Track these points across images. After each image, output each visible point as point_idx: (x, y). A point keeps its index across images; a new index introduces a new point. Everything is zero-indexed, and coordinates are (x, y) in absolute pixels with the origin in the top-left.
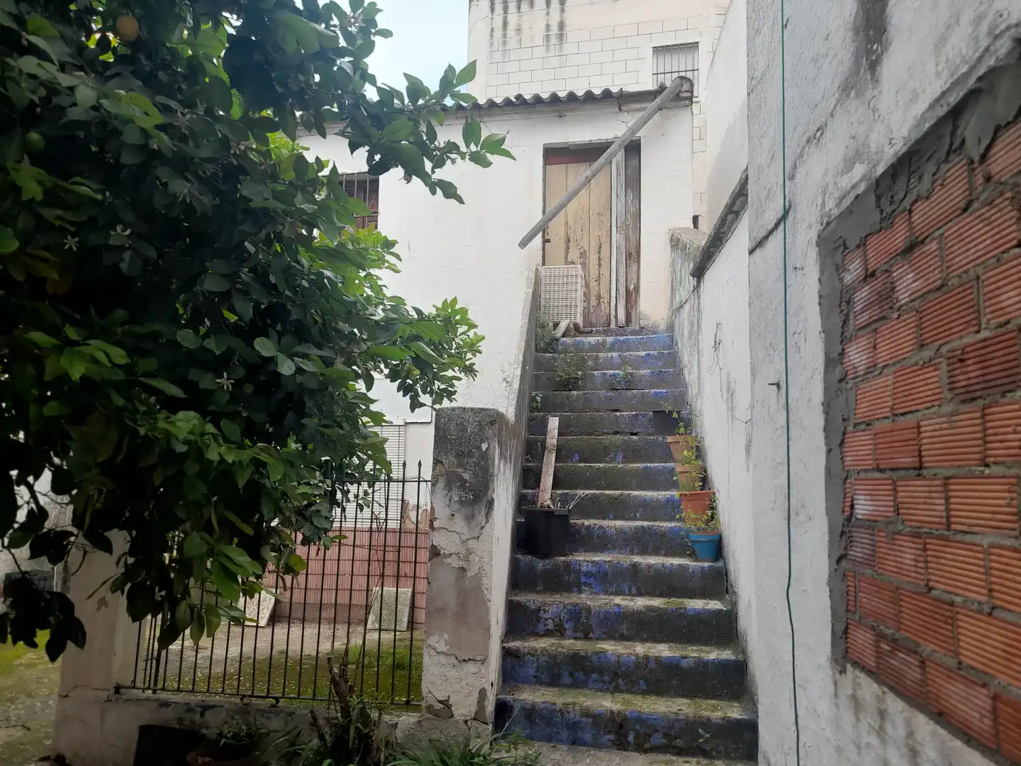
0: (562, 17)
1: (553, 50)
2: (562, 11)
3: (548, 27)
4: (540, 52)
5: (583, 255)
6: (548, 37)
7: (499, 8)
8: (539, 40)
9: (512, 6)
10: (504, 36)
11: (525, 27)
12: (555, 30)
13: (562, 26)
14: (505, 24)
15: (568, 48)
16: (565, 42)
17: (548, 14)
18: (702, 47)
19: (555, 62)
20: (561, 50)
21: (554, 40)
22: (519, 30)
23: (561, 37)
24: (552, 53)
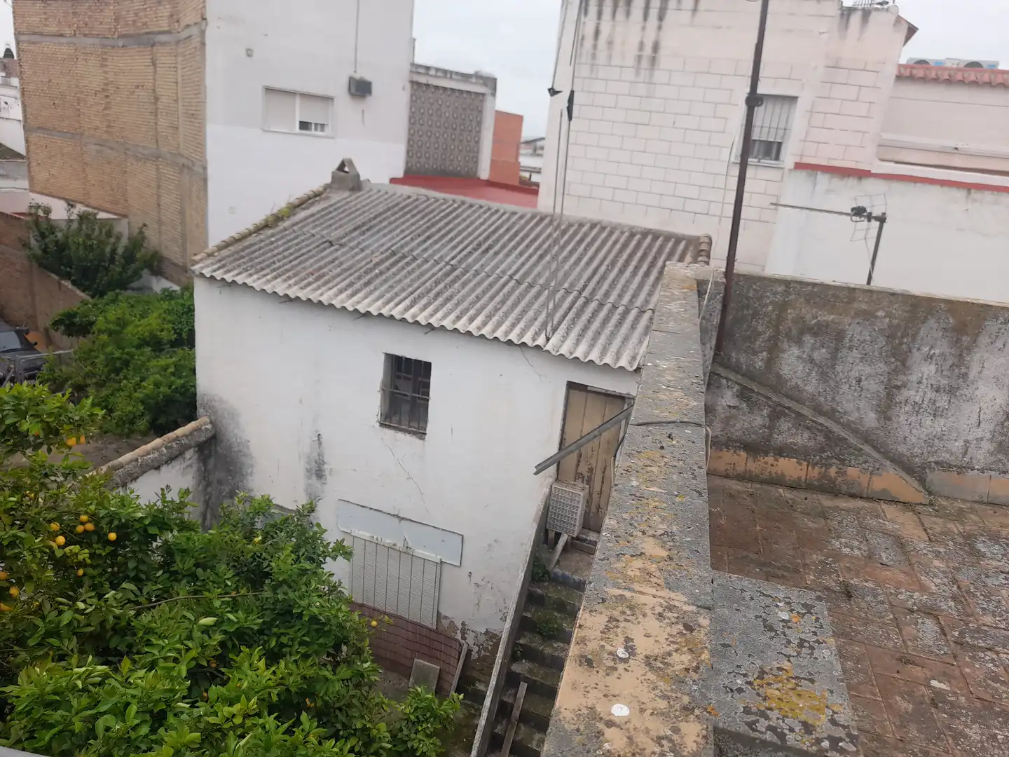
0: (658, 36)
1: (644, 74)
2: (660, 28)
3: (641, 46)
4: (629, 74)
5: (591, 470)
6: (639, 58)
7: (593, 9)
8: (630, 61)
9: (607, 10)
10: (595, 47)
11: (618, 41)
12: (648, 50)
13: (656, 47)
14: (597, 33)
15: (659, 76)
16: (656, 67)
17: (644, 28)
18: (801, 105)
19: (642, 89)
20: (651, 76)
21: (645, 64)
22: (610, 43)
23: (653, 60)
24: (641, 79)
